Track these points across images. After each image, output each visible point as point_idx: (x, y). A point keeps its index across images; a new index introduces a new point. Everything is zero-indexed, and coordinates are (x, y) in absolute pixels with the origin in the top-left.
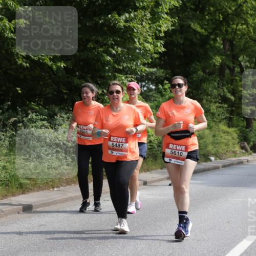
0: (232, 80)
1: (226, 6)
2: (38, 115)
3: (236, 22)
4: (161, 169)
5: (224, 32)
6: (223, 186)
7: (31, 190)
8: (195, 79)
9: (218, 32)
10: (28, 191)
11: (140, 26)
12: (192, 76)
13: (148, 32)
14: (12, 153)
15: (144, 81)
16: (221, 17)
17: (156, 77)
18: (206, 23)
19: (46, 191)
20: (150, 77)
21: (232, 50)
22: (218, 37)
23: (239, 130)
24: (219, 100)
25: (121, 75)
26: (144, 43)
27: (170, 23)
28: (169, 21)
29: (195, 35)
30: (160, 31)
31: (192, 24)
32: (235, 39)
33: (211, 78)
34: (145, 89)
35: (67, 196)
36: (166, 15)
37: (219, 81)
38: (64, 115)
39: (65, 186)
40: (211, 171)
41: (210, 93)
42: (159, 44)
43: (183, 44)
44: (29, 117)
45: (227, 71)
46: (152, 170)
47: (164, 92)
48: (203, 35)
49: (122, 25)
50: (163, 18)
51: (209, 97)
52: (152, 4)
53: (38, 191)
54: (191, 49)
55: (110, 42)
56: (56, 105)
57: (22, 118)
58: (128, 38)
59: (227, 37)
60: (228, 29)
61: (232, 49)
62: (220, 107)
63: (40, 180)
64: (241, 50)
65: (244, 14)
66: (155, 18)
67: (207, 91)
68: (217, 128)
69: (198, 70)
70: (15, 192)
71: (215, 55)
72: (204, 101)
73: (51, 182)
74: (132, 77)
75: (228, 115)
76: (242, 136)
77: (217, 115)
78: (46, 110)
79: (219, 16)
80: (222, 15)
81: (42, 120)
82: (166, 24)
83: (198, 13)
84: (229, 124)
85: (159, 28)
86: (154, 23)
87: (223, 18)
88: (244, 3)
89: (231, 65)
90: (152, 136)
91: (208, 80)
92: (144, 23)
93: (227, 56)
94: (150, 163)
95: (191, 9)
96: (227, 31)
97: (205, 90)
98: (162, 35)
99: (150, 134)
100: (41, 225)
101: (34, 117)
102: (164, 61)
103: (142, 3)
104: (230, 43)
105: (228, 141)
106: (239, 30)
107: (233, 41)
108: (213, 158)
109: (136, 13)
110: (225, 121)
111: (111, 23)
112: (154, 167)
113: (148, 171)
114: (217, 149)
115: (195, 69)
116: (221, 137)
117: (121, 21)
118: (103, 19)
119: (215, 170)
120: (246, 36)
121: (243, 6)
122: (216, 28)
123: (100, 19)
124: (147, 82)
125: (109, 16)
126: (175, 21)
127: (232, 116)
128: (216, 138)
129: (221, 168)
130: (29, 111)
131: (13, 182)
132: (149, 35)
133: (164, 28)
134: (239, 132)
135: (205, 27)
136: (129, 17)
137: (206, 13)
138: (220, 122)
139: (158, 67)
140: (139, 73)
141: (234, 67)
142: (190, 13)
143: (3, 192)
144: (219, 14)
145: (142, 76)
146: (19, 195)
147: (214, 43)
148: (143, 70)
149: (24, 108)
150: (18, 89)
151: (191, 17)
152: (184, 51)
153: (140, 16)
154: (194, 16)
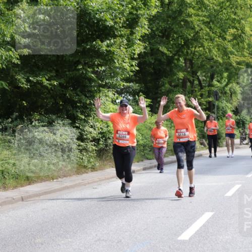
0: (192, 91)
1: (187, 33)
2: (40, 123)
3: (194, 46)
4: (138, 162)
5: (185, 53)
7: (36, 181)
8: (163, 91)
9: (180, 53)
10: (33, 183)
11: (118, 50)
13: (125, 54)
15: (123, 93)
17: (133, 90)
18: (171, 47)
19: (47, 182)
20: (128, 90)
21: (192, 68)
22: (180, 57)
23: (198, 130)
25: (104, 89)
26: (122, 63)
27: (142, 47)
28: (141, 45)
29: (163, 56)
30: (134, 54)
31: (160, 48)
32: (194, 58)
33: (175, 89)
35: (64, 186)
36: (139, 41)
38: (60, 122)
39: (63, 178)
42: (134, 64)
43: (154, 63)
44: (33, 124)
45: (189, 84)
48: (169, 56)
49: (104, 49)
50: (136, 43)
52: (128, 32)
53: (41, 182)
54: (160, 67)
55: (96, 63)
56: (54, 115)
57: (28, 125)
58: (109, 59)
59: (188, 57)
61: (192, 66)
64: (199, 67)
65: (201, 39)
66: (130, 43)
67: (173, 100)
69: (166, 84)
70: (24, 184)
71: (178, 71)
74: (113, 91)
76: (201, 134)
78: (46, 119)
79: (181, 42)
80: (183, 40)
81: (43, 126)
82: (139, 48)
83: (165, 39)
85: (134, 52)
86: (130, 47)
87: (184, 42)
88: (200, 30)
89: (191, 79)
91: (173, 91)
92: (122, 48)
93: (188, 72)
95: (159, 36)
96: (187, 52)
98: (136, 56)
100: (43, 209)
101: (37, 124)
102: (138, 77)
103: (120, 31)
106: (197, 52)
109: (115, 40)
111: (95, 48)
115: (163, 83)
117: (104, 46)
118: (89, 45)
120: (203, 56)
121: (200, 33)
122: (179, 50)
123: (87, 45)
124: (125, 94)
125: (94, 43)
126: (146, 45)
130: (33, 120)
132: (126, 57)
133: (137, 52)
134: (198, 131)
135: (170, 50)
136: (110, 43)
137: (171, 39)
139: (134, 82)
140: (119, 87)
141: (194, 80)
142: (159, 39)
143: (14, 184)
144: (181, 39)
145: (122, 90)
146: (26, 186)
147: (178, 62)
148: (122, 85)
149: (29, 117)
150: (24, 102)
151: (159, 42)
152: (154, 69)
153: (118, 42)
154: (161, 41)
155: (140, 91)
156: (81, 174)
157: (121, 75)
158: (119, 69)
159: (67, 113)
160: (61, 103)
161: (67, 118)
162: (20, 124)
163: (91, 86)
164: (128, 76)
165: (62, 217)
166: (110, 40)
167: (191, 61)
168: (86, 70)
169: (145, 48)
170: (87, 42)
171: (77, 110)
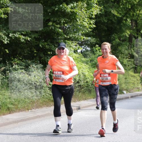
2: (19, 66)
3: (139, 9)
5: (132, 15)
6: (131, 109)
7: (15, 111)
9: (128, 15)
10: (13, 112)
11: (80, 11)
12: (112, 42)
13: (85, 15)
14: (3, 89)
15: (83, 45)
16: (130, 6)
17: (90, 43)
18: (121, 10)
19: (23, 112)
20: (87, 42)
21: (137, 27)
22: (128, 18)
24: (129, 56)
25: (69, 41)
26: (83, 22)
27: (98, 10)
28: (98, 8)
29: (114, 17)
30: (92, 15)
31: (112, 10)
32: (138, 19)
33: (123, 43)
34: (84, 50)
35: (37, 115)
36: (96, 5)
37: (128, 45)
38: (34, 66)
39: (35, 109)
40: (124, 100)
41: (123, 52)
42: (92, 22)
43: (107, 23)
44: (14, 67)
45: (134, 39)
46: (88, 99)
47: (96, 52)
48: (119, 17)
49: (69, 11)
50: (94, 6)
51: (123, 55)
53: (19, 112)
54: (112, 26)
55: (62, 21)
56: (30, 60)
57: (9, 68)
58: (73, 18)
59: (133, 18)
60: (134, 13)
62: (129, 61)
63: (20, 105)
66: (89, 6)
67: (121, 51)
68: (128, 74)
69: (116, 38)
70: (5, 113)
71: (126, 29)
72: (120, 57)
73: (27, 106)
74: (76, 43)
75: (134, 66)
77: (127, 66)
78: (24, 63)
79: (129, 6)
80: (130, 5)
81: (21, 69)
82: (96, 10)
83: (116, 4)
84: (135, 71)
85: (92, 13)
86: (89, 10)
87: (131, 7)
89: (136, 35)
90: (88, 78)
91: (122, 44)
92: (82, 10)
93: (133, 30)
94: (87, 95)
95: (111, 1)
96: (133, 15)
97: (120, 51)
98: (94, 17)
99: (87, 77)
101: (17, 67)
102: (95, 33)
104: (135, 22)
105: (135, 81)
106: (141, 14)
107: (137, 21)
108: (125, 92)
109: (77, 4)
110: (132, 69)
111: (62, 10)
112: (89, 97)
113: (86, 99)
114: (128, 86)
115: (114, 38)
116: (130, 79)
117: (68, 8)
118: (57, 7)
119: (126, 99)
122: (127, 13)
124: (85, 45)
125: (61, 5)
126: (101, 9)
127: (137, 67)
128: (127, 79)
129: (130, 98)
130: (14, 64)
131: (4, 107)
132: (86, 17)
133: (95, 13)
135: (120, 12)
136: (74, 6)
137: (121, 4)
138: (129, 70)
139: (92, 37)
140: (80, 40)
142: (111, 4)
145: (82, 42)
146: (7, 114)
147: (126, 22)
148: (83, 39)
149: (10, 61)
150: (7, 50)
151: (112, 6)
152: (107, 27)
153: (80, 6)
154: (113, 6)
155: (97, 44)
156: (50, 107)
157: (82, 31)
158: (81, 26)
159: (40, 59)
160: (35, 51)
161: (40, 63)
162: (3, 67)
163: (59, 39)
164: (87, 31)
165: (35, 139)
166: (73, 4)
167: (136, 21)
168: (55, 26)
169: (101, 10)
170: (55, 5)
171: (48, 57)
